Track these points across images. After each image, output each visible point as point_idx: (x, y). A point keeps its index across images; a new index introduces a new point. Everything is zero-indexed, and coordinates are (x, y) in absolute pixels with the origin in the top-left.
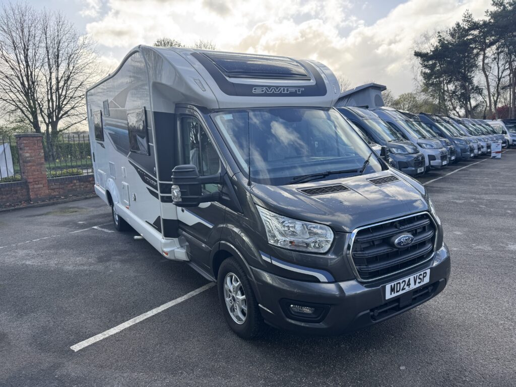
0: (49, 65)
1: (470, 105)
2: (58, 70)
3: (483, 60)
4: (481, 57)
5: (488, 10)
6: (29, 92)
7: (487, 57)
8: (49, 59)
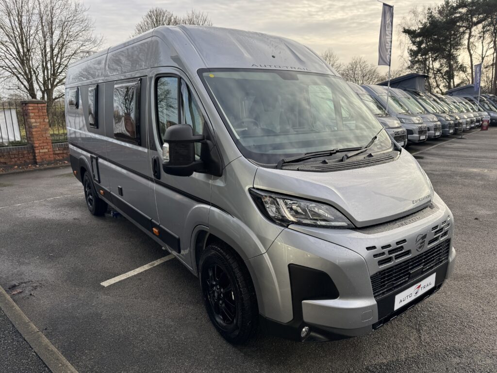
0: (43, 32)
1: (454, 83)
2: (52, 37)
3: (469, 39)
4: (467, 36)
6: (24, 59)
7: (473, 36)
8: (42, 26)
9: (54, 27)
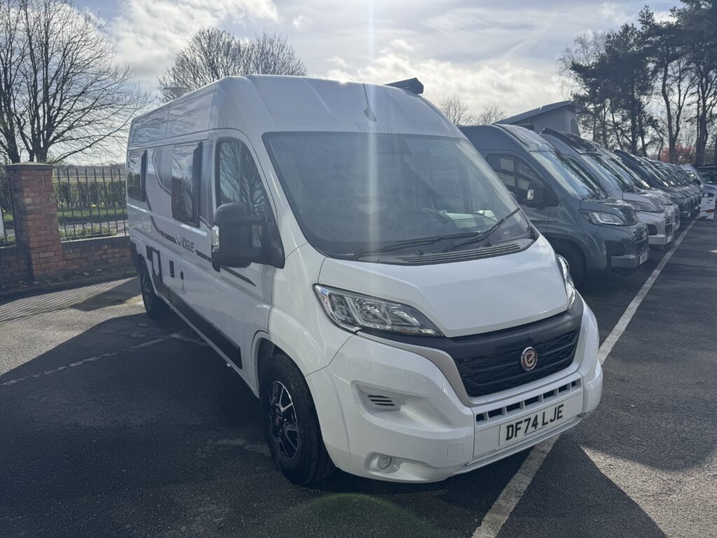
0: (33, 59)
2: (47, 70)
3: (664, 81)
4: (661, 75)
8: (32, 50)
9: (50, 51)
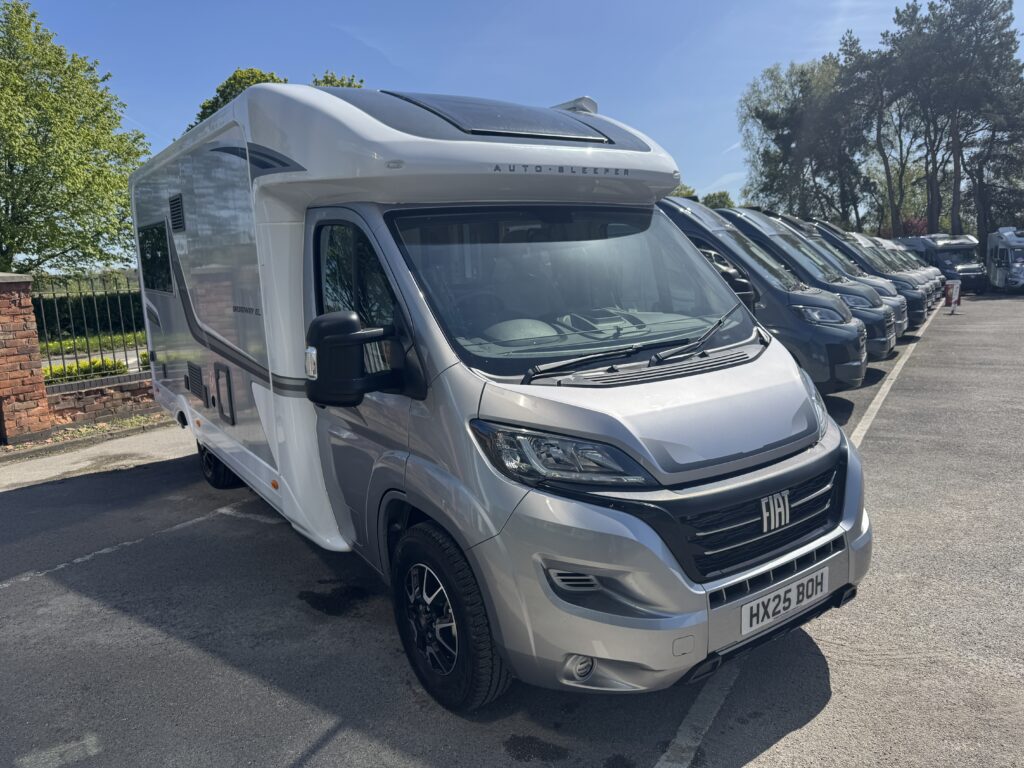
1: (857, 213)
3: (879, 130)
5: (888, 32)
